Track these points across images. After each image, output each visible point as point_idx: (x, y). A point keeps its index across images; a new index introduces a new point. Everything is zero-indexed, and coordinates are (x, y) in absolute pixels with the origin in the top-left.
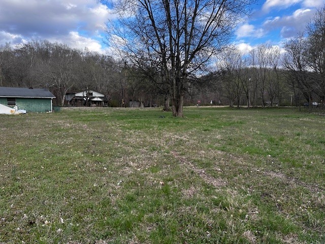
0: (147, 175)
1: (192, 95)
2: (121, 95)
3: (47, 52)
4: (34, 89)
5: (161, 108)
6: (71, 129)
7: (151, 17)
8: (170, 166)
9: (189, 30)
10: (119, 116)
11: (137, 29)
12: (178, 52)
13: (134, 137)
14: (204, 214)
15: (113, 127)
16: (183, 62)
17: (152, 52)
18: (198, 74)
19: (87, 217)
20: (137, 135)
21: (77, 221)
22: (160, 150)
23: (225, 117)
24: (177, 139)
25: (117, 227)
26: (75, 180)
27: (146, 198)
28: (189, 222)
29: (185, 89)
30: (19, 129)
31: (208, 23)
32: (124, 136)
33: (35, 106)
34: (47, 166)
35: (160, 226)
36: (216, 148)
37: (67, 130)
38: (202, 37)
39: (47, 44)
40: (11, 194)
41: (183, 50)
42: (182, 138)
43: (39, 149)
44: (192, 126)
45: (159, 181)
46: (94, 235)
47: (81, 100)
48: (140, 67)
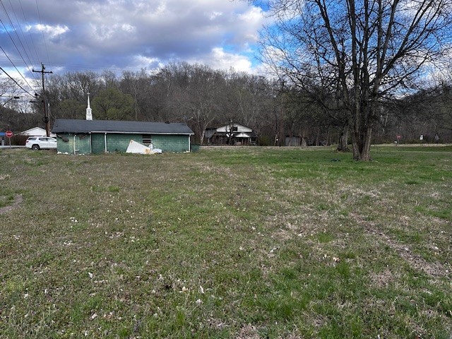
0: (312, 245)
1: (388, 127)
2: (274, 128)
3: (185, 77)
4: (171, 124)
5: (334, 147)
6: (212, 173)
7: (324, 14)
8: (350, 235)
9: (385, 26)
10: (271, 158)
11: (302, 34)
12: (364, 62)
13: (293, 188)
14: (408, 316)
15: (262, 173)
16: (372, 77)
17: (324, 65)
18: (399, 94)
19: (232, 291)
20: (296, 186)
21: (219, 293)
22: (333, 209)
23: (447, 163)
24: (361, 195)
25: (271, 310)
26: (217, 239)
27: (312, 277)
28: (381, 324)
29: (376, 118)
30: (154, 171)
31: (419, 11)
32: (278, 187)
33: (171, 144)
34: (184, 219)
35: (334, 321)
36: (430, 213)
37: (207, 175)
38: (408, 34)
39: (186, 67)
40: (146, 248)
41: (374, 58)
42: (369, 193)
43: (176, 198)
44: (386, 175)
45: (332, 256)
46: (241, 316)
47: (224, 137)
48: (303, 88)
